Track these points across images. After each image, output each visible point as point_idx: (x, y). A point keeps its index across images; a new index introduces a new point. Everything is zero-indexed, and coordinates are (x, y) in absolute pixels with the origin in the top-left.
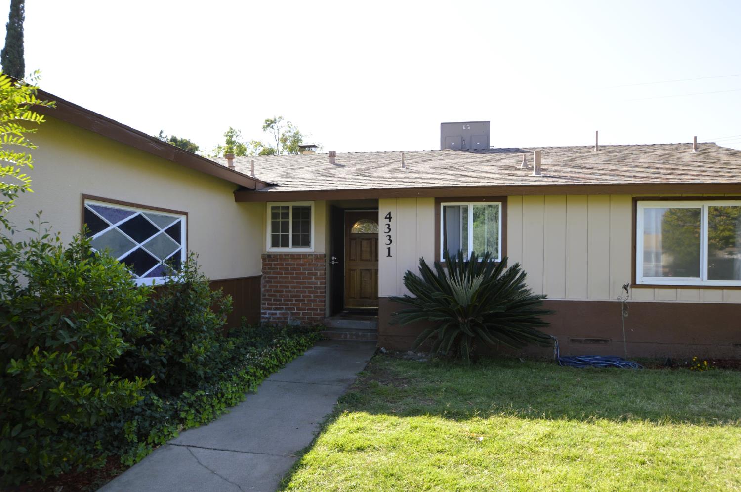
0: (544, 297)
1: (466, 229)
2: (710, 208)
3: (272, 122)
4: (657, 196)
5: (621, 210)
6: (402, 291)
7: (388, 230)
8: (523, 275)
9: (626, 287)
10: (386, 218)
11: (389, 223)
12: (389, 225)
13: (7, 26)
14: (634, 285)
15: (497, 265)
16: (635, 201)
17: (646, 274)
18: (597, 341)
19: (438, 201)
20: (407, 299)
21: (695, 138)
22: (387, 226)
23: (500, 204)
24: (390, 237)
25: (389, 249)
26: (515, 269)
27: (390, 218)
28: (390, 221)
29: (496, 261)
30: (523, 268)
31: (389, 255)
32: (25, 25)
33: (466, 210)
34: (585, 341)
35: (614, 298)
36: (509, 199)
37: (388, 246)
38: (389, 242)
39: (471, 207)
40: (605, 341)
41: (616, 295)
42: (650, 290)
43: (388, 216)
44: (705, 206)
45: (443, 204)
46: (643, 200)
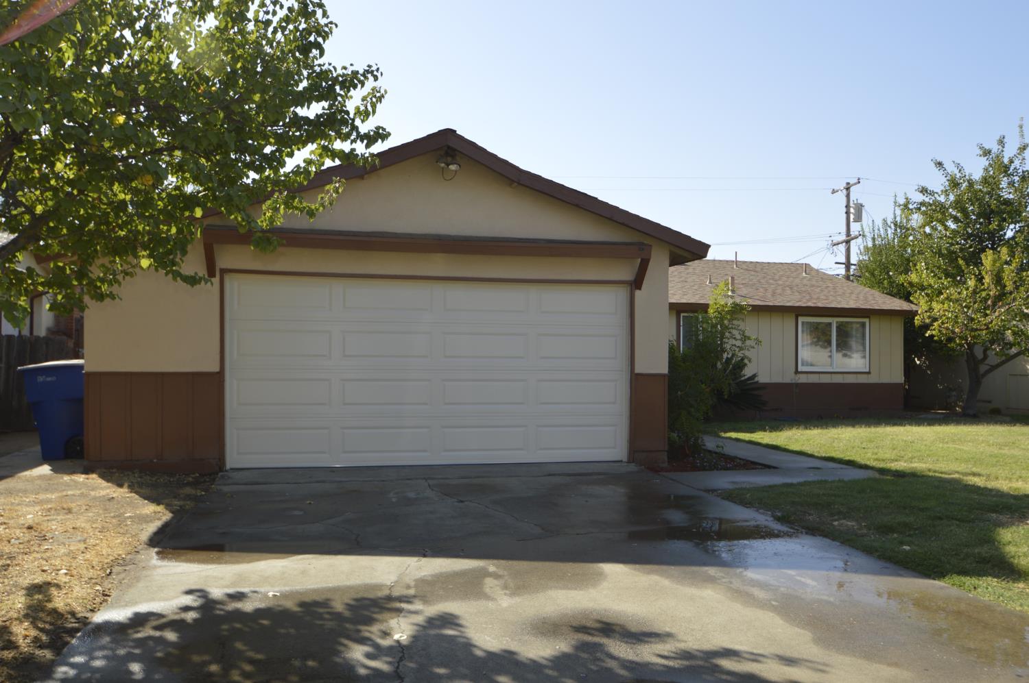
2: (837, 322)
4: (808, 314)
5: (789, 322)
14: (797, 372)
16: (797, 318)
18: (776, 410)
19: (678, 312)
34: (770, 410)
35: (787, 380)
40: (781, 409)
41: (789, 378)
42: (806, 375)
44: (834, 321)
45: (682, 315)
46: (801, 316)
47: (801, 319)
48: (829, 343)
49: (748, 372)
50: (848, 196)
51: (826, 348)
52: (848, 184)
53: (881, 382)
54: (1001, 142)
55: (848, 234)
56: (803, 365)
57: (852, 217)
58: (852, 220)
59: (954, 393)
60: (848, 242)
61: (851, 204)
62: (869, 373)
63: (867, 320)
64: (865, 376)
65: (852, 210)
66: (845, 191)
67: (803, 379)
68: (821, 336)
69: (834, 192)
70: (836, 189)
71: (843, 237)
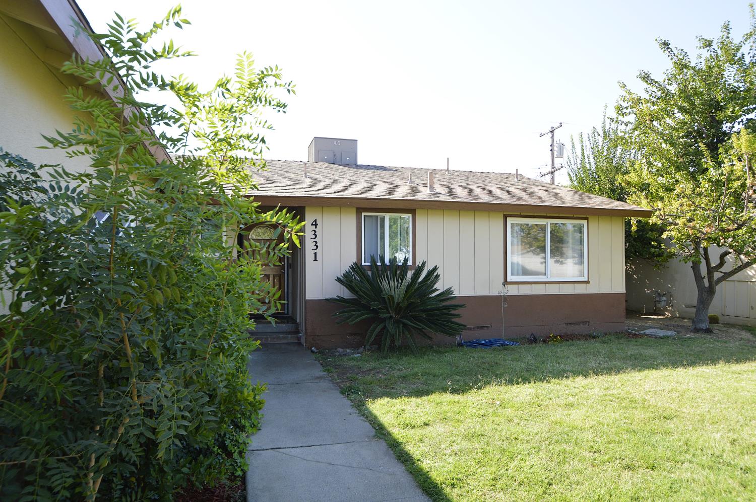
1: (383, 238)
2: (551, 224)
4: (519, 214)
5: (497, 223)
7: (314, 237)
9: (504, 284)
10: (312, 225)
11: (315, 229)
12: (315, 231)
14: (506, 282)
16: (505, 217)
18: (482, 328)
19: (359, 210)
20: (341, 300)
21: (517, 170)
22: (313, 232)
23: (410, 215)
24: (316, 242)
25: (315, 254)
27: (316, 225)
28: (316, 228)
31: (316, 260)
33: (383, 219)
34: (474, 328)
35: (494, 292)
36: (416, 211)
37: (315, 251)
38: (315, 247)
39: (387, 216)
40: (487, 327)
41: (497, 289)
42: (516, 286)
43: (314, 223)
44: (548, 223)
45: (363, 214)
46: (511, 217)
47: (510, 221)
48: (543, 249)
49: (440, 286)
50: (552, 137)
51: (538, 254)
52: (553, 128)
53: (600, 293)
54: (727, 28)
55: (553, 167)
56: (512, 274)
57: (556, 153)
58: (555, 156)
59: (664, 298)
60: (552, 173)
61: (555, 144)
62: (588, 282)
63: (585, 222)
64: (584, 285)
65: (556, 149)
66: (550, 134)
67: (513, 291)
68: (533, 242)
69: (542, 135)
70: (543, 133)
71: (549, 169)
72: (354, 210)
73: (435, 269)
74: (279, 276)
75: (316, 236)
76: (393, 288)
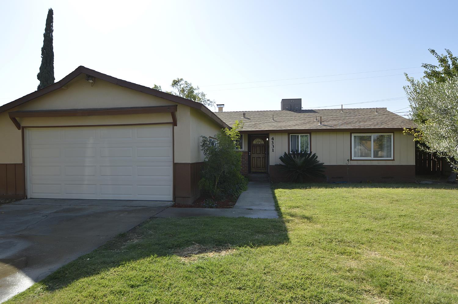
0: (323, 163)
1: (298, 143)
2: (374, 136)
3: (177, 82)
4: (358, 132)
5: (347, 137)
6: (279, 162)
8: (317, 157)
9: (348, 160)
11: (273, 141)
13: (44, 35)
14: (351, 160)
15: (309, 154)
16: (351, 134)
17: (355, 156)
18: (340, 178)
20: (280, 165)
23: (309, 134)
24: (273, 145)
25: (273, 149)
26: (314, 155)
27: (273, 139)
29: (308, 153)
30: (317, 155)
31: (273, 151)
32: (54, 34)
33: (298, 136)
34: (336, 178)
35: (345, 164)
36: (312, 133)
38: (273, 147)
39: (300, 135)
40: (343, 178)
42: (356, 161)
45: (290, 135)
46: (353, 133)
47: (353, 135)
62: (393, 160)
63: (392, 134)
67: (355, 163)
72: (287, 133)
73: (315, 154)
74: (264, 158)
75: (273, 143)
76: (299, 161)
